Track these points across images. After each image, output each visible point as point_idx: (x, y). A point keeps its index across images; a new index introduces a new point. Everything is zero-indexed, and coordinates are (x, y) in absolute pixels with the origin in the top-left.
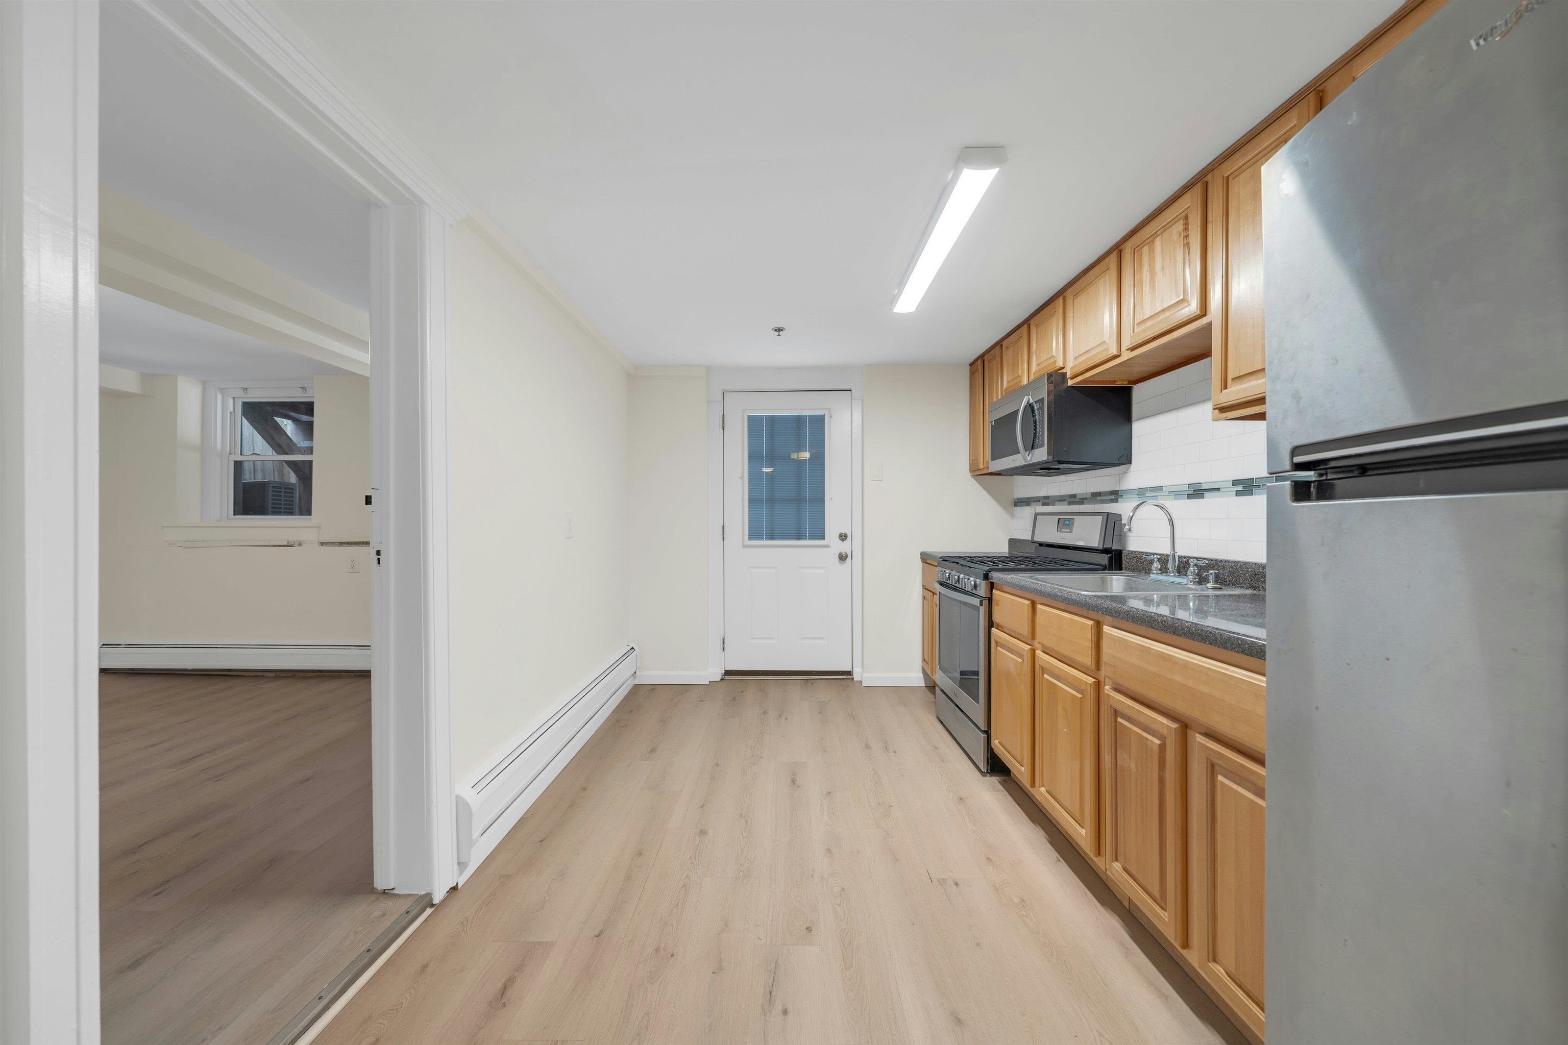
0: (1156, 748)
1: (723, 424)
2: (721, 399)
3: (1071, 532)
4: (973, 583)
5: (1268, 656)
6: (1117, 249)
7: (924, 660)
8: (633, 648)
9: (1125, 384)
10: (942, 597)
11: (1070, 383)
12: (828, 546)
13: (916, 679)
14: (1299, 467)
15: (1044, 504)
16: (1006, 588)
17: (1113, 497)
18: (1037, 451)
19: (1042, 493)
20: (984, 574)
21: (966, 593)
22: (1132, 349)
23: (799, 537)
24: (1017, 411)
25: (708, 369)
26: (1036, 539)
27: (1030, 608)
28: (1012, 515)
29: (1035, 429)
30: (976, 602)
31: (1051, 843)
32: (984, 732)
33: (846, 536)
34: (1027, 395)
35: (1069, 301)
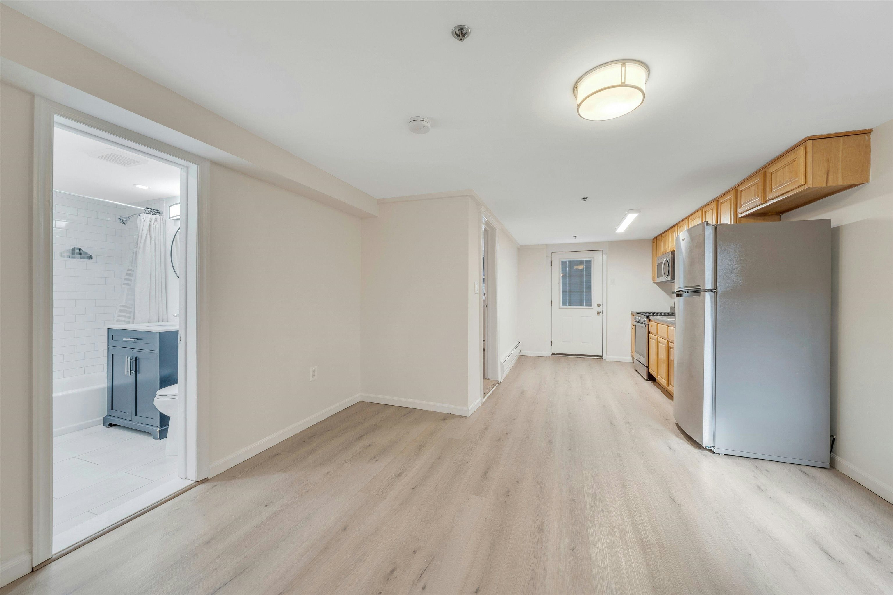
1: (552, 264)
2: (551, 255)
4: (644, 320)
7: (632, 352)
8: (520, 342)
10: (636, 326)
12: (593, 309)
13: (629, 359)
14: (677, 291)
16: (654, 321)
18: (668, 277)
20: (647, 317)
21: (642, 323)
23: (581, 305)
24: (663, 262)
25: (546, 245)
27: (657, 326)
29: (668, 269)
30: (644, 326)
32: (647, 367)
33: (600, 305)
34: (666, 257)
35: (678, 227)
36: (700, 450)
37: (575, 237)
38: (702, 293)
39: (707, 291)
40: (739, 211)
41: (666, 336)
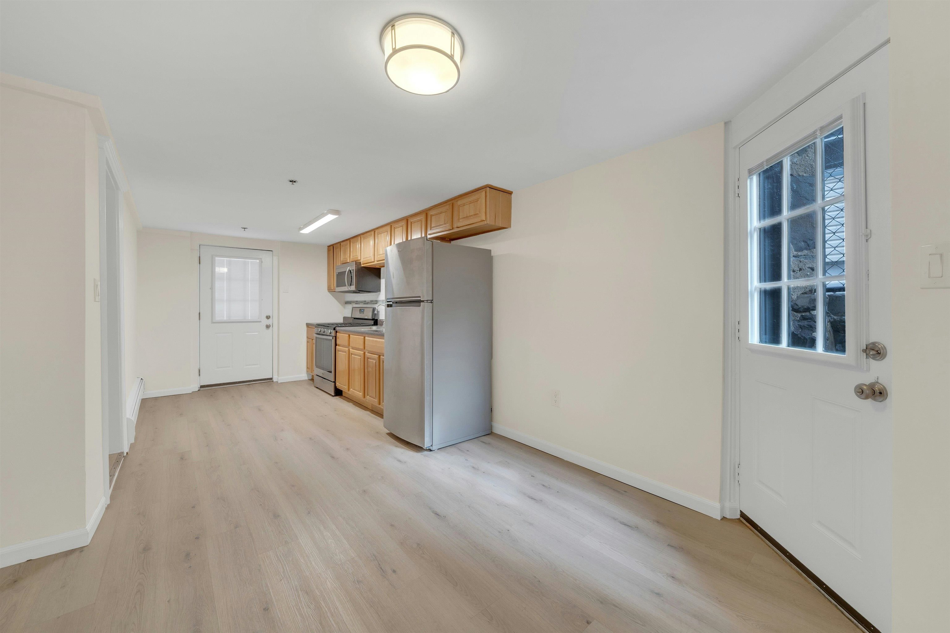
0: (375, 363)
1: (200, 261)
2: (198, 249)
3: (363, 314)
4: (330, 332)
5: (385, 335)
6: (374, 230)
7: (308, 368)
8: (142, 379)
9: (379, 267)
10: (317, 339)
11: (362, 266)
12: (261, 322)
13: (304, 376)
14: (388, 302)
15: (356, 304)
16: (341, 332)
17: (376, 302)
18: (352, 286)
19: (356, 300)
20: (334, 329)
21: (327, 335)
22: (377, 261)
24: (346, 271)
25: (191, 233)
26: (353, 317)
27: (348, 337)
28: (344, 308)
29: (351, 279)
30: (331, 338)
31: (354, 405)
32: (334, 382)
33: (270, 317)
34: (349, 266)
35: (362, 239)
36: (421, 453)
37: (245, 228)
38: (422, 303)
39: (426, 301)
40: (429, 232)
41: (362, 347)
